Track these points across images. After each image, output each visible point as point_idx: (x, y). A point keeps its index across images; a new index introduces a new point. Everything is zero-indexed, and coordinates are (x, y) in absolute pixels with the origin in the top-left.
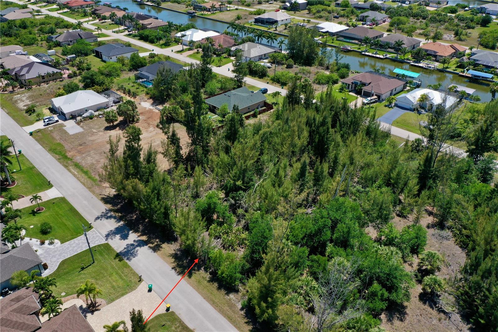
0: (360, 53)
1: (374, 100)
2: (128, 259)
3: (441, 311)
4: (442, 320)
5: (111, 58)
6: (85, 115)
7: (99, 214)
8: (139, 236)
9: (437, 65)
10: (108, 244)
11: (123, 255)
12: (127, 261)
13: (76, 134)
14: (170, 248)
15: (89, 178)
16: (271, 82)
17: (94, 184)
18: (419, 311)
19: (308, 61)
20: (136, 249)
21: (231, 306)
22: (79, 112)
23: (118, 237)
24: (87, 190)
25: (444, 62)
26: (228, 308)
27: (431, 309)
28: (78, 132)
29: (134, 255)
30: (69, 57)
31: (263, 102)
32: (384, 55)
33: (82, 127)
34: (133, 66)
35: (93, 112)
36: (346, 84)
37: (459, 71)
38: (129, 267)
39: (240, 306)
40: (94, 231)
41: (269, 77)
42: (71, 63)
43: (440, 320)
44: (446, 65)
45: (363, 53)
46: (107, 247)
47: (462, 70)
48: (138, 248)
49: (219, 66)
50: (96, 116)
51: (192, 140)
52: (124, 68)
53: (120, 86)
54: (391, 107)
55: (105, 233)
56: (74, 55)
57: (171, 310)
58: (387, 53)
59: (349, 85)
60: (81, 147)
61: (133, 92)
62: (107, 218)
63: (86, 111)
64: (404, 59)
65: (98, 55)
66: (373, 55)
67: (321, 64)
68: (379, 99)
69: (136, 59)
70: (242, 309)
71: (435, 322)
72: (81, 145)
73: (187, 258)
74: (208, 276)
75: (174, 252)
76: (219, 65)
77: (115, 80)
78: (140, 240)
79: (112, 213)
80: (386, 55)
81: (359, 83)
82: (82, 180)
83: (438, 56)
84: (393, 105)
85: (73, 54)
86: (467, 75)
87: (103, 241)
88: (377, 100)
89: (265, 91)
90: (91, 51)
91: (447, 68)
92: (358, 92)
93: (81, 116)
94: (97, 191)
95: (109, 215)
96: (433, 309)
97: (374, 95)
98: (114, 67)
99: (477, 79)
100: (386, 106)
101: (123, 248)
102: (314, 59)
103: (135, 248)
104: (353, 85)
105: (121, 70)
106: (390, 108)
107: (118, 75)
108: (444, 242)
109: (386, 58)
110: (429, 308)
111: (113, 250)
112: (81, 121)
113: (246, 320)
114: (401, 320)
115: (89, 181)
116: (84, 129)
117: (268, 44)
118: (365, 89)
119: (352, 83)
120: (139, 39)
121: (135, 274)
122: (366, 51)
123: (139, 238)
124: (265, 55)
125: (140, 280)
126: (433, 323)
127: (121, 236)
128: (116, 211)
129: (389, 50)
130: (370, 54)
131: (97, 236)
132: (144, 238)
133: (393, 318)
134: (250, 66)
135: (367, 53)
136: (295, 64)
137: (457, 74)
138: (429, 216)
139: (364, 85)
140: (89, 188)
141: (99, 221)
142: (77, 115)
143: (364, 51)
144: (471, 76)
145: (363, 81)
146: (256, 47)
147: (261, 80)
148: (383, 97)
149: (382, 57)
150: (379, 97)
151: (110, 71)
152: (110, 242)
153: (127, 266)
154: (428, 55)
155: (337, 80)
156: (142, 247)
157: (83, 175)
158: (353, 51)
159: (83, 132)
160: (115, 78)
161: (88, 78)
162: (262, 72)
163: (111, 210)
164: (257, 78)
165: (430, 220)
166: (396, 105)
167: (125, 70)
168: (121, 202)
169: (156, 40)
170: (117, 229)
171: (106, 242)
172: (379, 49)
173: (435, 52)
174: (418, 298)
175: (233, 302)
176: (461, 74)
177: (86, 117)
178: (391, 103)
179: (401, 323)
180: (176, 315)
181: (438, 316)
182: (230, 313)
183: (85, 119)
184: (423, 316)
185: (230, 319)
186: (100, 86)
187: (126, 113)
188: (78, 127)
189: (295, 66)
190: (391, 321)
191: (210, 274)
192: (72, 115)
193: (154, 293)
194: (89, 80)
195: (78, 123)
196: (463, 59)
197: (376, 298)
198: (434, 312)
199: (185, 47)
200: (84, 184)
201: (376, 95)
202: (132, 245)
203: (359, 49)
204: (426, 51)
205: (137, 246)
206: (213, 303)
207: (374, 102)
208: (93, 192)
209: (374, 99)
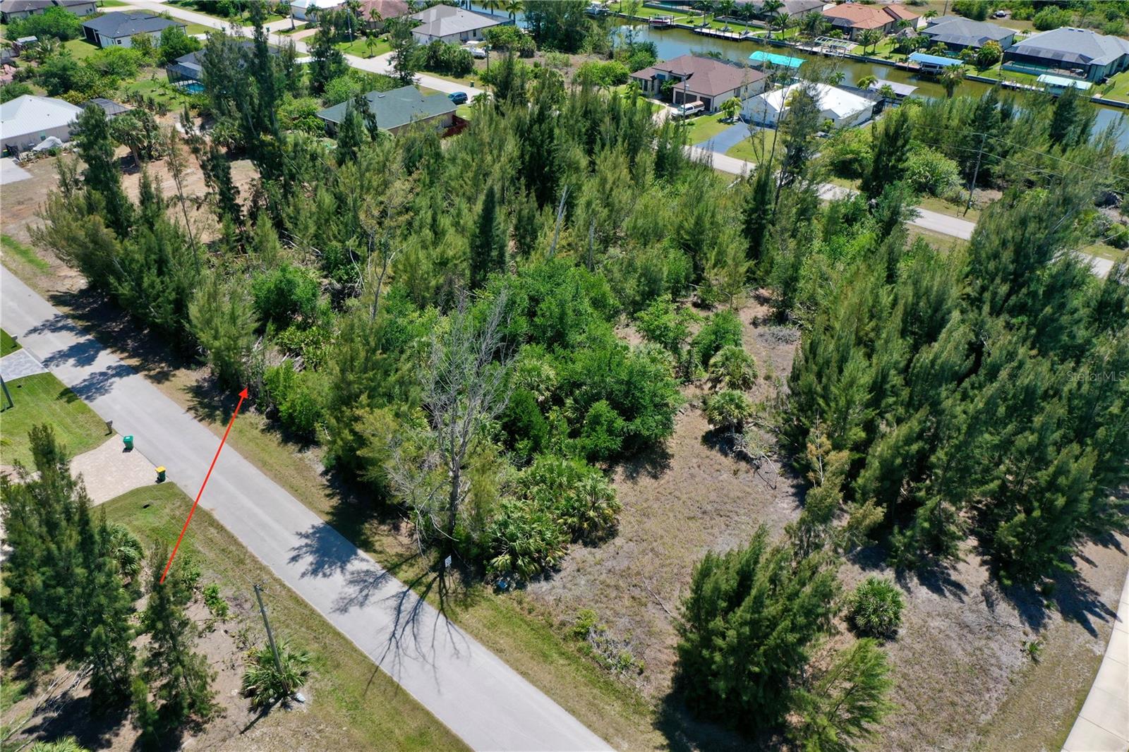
0: (692, 30)
1: (696, 110)
2: (87, 398)
3: (742, 457)
4: (740, 473)
5: (119, 42)
6: (38, 148)
7: (38, 324)
8: (122, 359)
9: (853, 49)
10: (49, 374)
11: (78, 392)
12: (86, 402)
13: (14, 183)
14: (188, 377)
15: (31, 261)
16: (481, 83)
17: (38, 271)
18: (694, 460)
19: (569, 43)
20: (110, 381)
21: (302, 469)
22: (25, 141)
23: (72, 361)
24: (21, 282)
25: (865, 42)
26: (294, 472)
27: (723, 457)
28: (19, 179)
29: (102, 390)
30: (21, 40)
31: (450, 116)
32: (743, 32)
33: (29, 170)
34: (167, 54)
35: (59, 141)
36: (641, 80)
37: (896, 59)
38: (90, 410)
39: (321, 468)
40: (23, 353)
41: (476, 73)
42: (24, 52)
43: (736, 473)
44: (870, 49)
45: (698, 30)
46: (48, 380)
47: (903, 57)
48: (116, 379)
49: (370, 57)
50: (65, 149)
51: (261, 173)
52: (147, 59)
53: (130, 93)
54: (732, 122)
55: (46, 354)
56: (34, 38)
57: (167, 480)
58: (749, 29)
59: (646, 81)
60: (21, 207)
61: (159, 104)
62: (54, 331)
63: (43, 139)
64: (785, 39)
65: (91, 37)
66: (718, 33)
67: (597, 49)
68: (708, 107)
69: (175, 40)
70: (325, 473)
71: (725, 476)
72: (19, 203)
73: (222, 392)
74: (262, 421)
75: (195, 384)
76: (368, 53)
77: (122, 84)
78: (121, 366)
79: (70, 321)
80: (746, 33)
81: (667, 75)
82: (13, 266)
83: (855, 30)
84: (735, 118)
85: (31, 35)
86: (911, 66)
87: (39, 370)
88: (702, 109)
89: (460, 99)
90: (76, 29)
91: (873, 53)
92: (666, 97)
93: (28, 149)
94: (44, 283)
95: (60, 324)
96: (726, 455)
97: (698, 98)
98: (121, 57)
99: (931, 73)
100: (720, 121)
101: (81, 380)
102: (582, 37)
103: (107, 380)
104: (656, 82)
105: (140, 65)
106: (729, 124)
107: (131, 74)
108: (781, 347)
109: (746, 39)
110: (719, 455)
111: (59, 383)
112: (29, 160)
113: (328, 492)
114: (655, 477)
115: (29, 268)
116: (33, 174)
117: (484, 11)
118: (678, 87)
119: (653, 78)
120: (196, 10)
121: (99, 422)
122: (705, 26)
123: (123, 363)
124: (474, 31)
125: (110, 432)
126: (721, 478)
127: (78, 361)
128: (80, 318)
129: (755, 22)
130: (712, 32)
131: (29, 362)
132: (134, 362)
133: (638, 474)
134: (435, 52)
135: (705, 31)
136: (539, 50)
137: (892, 65)
138: (762, 305)
139: (677, 79)
140: (26, 280)
141: (35, 336)
142: (20, 148)
143: (701, 27)
144: (918, 67)
145: (676, 71)
146: (455, 14)
147: (460, 80)
148: (717, 103)
149: (736, 36)
150: (707, 102)
151: (111, 64)
152: (55, 371)
153: (85, 410)
154: (834, 27)
155: (625, 75)
156: (125, 379)
157: (17, 257)
158: (677, 27)
159: (29, 180)
160: (123, 79)
161: (53, 75)
162: (460, 63)
163: (67, 316)
164: (450, 78)
165: (762, 311)
166: (744, 119)
167: (149, 65)
168: (94, 302)
169: (232, 10)
170: (72, 348)
171: (46, 370)
172: (734, 21)
173: (848, 21)
174: (700, 439)
175: (308, 462)
176: (901, 64)
177: (42, 152)
178: (731, 115)
179: (653, 481)
180: (178, 489)
181: (734, 467)
182: (298, 481)
183: (39, 155)
184: (702, 468)
185: (294, 490)
186: (83, 92)
187: (128, 134)
188: (21, 170)
189: (540, 53)
190: (633, 478)
191: (268, 418)
192: (7, 147)
193: (137, 453)
194: (56, 80)
195: (22, 165)
196: (904, 34)
197: (598, 428)
198: (728, 462)
199: (297, 23)
200: (15, 273)
201: (701, 99)
202: (102, 374)
203: (691, 22)
204: (831, 19)
205: (113, 376)
206: (263, 465)
207: (696, 115)
208: (34, 287)
209: (696, 107)
